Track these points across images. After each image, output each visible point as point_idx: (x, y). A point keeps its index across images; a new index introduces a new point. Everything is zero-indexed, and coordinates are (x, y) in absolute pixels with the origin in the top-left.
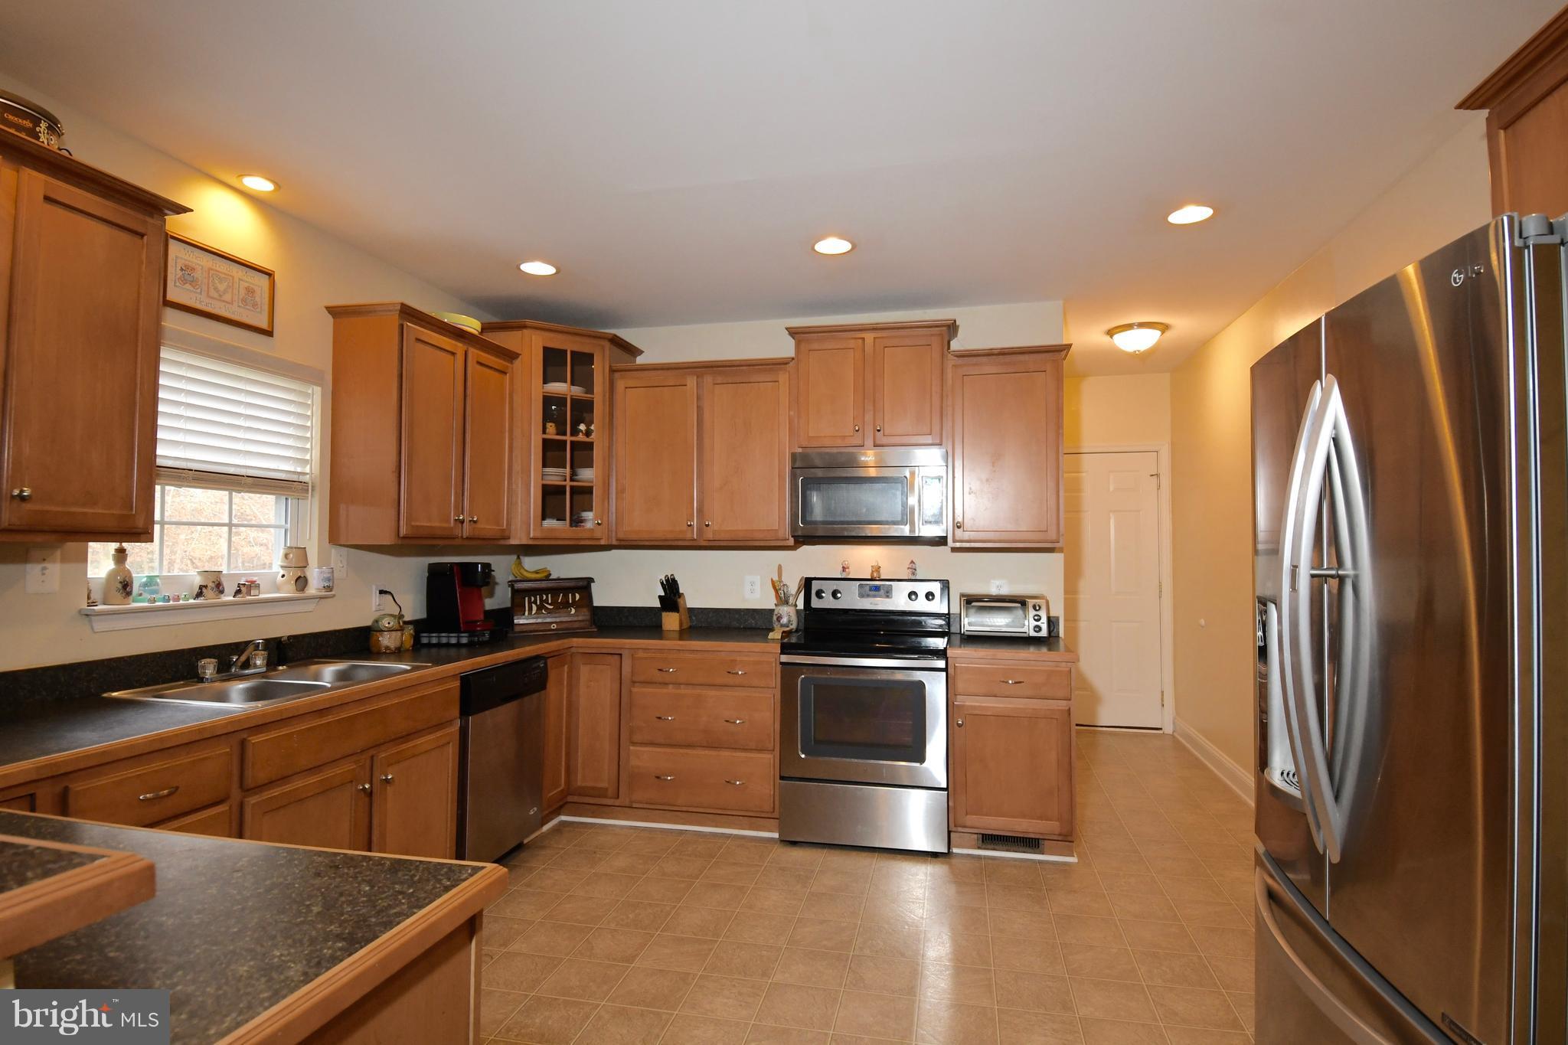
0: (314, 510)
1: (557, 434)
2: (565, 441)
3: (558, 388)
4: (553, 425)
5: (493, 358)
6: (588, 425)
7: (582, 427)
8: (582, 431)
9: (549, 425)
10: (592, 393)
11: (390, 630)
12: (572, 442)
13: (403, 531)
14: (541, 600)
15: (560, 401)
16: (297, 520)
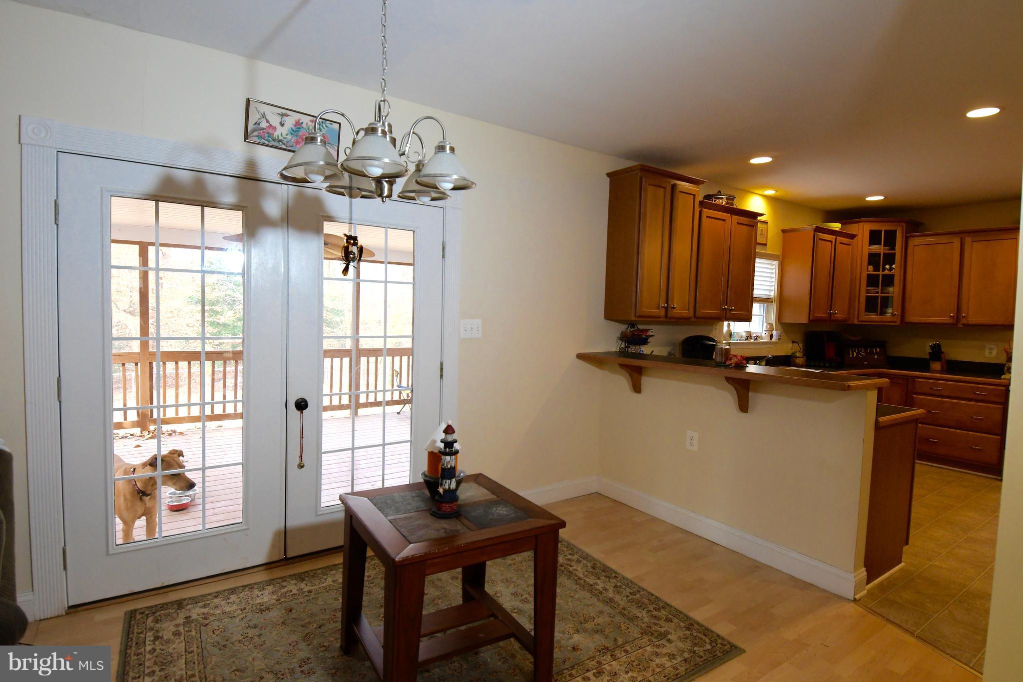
0: (774, 308)
1: (874, 271)
2: (879, 274)
3: (875, 248)
4: (872, 266)
5: (845, 239)
6: (891, 266)
7: (887, 267)
8: (887, 269)
9: (870, 267)
10: (895, 250)
11: (799, 357)
12: (882, 275)
13: (812, 317)
14: (858, 350)
15: (877, 255)
16: (768, 312)
